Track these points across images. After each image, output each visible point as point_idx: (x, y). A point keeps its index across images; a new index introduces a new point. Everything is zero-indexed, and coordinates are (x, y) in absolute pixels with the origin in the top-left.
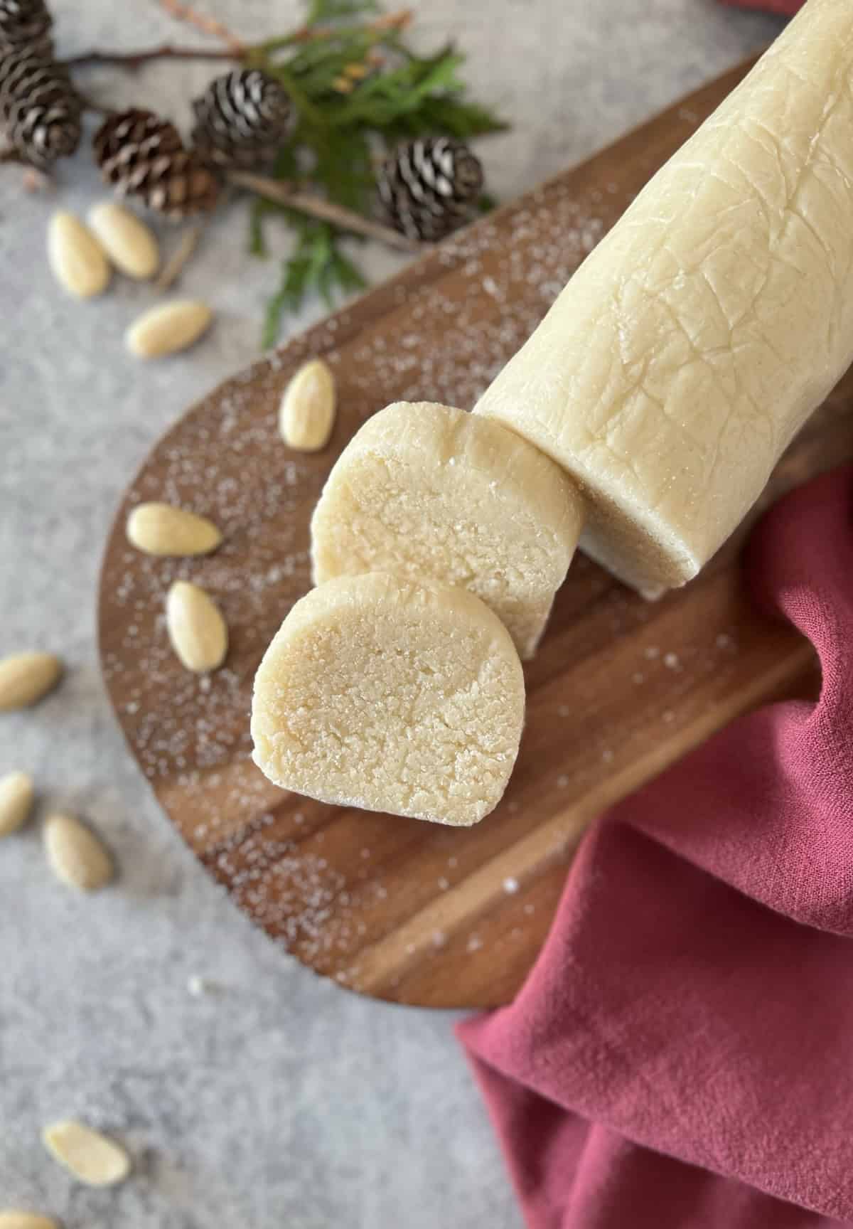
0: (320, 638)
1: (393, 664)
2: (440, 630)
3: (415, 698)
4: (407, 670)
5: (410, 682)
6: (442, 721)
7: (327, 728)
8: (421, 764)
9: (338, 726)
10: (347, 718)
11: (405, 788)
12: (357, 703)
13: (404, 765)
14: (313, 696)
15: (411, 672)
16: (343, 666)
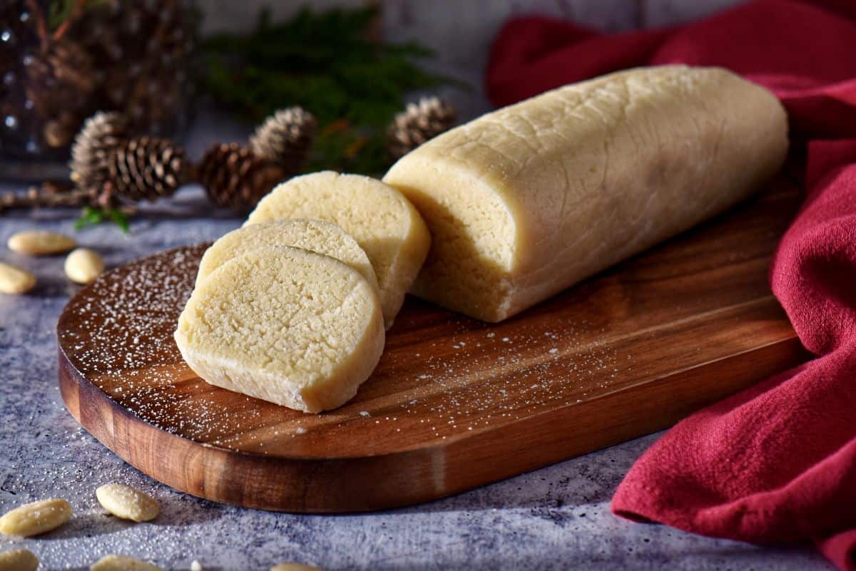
0: (246, 268)
1: (287, 290)
2: (325, 271)
3: (296, 313)
4: (296, 294)
5: (295, 302)
6: (309, 327)
7: (230, 321)
8: (283, 347)
9: (238, 322)
10: (246, 317)
11: (266, 359)
12: (256, 309)
13: (272, 346)
14: (228, 303)
15: (298, 295)
16: (254, 287)
